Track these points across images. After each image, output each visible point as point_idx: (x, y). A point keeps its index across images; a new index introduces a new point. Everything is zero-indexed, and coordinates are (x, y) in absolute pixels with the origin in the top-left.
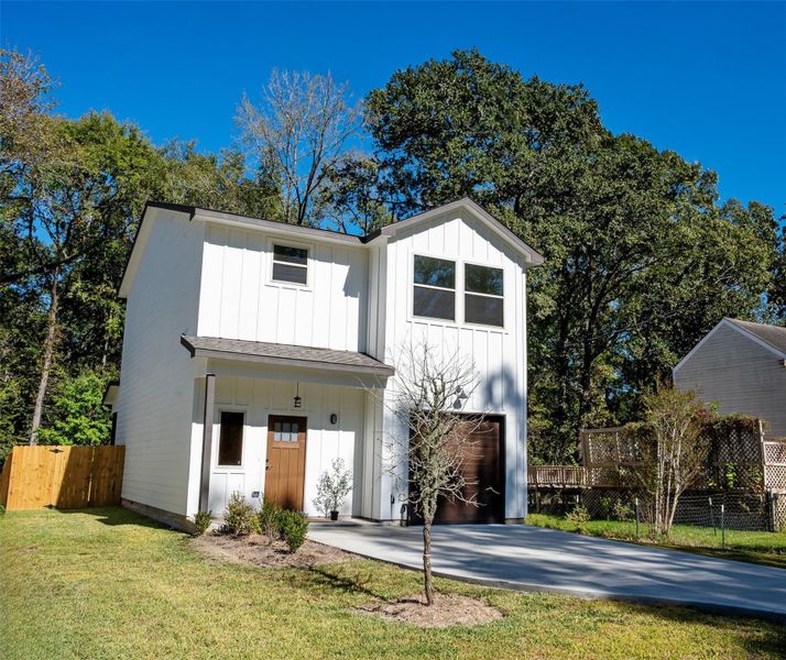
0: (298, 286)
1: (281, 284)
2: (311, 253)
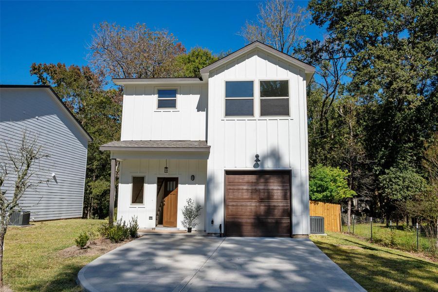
0: (171, 110)
1: (162, 110)
2: (179, 91)
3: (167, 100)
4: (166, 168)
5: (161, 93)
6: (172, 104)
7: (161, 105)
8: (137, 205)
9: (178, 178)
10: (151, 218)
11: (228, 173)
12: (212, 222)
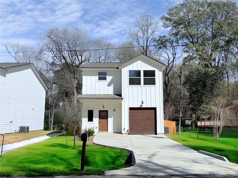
0: (104, 81)
1: (100, 81)
2: (107, 73)
3: (102, 77)
4: (103, 106)
5: (100, 74)
6: (105, 79)
7: (100, 79)
8: (90, 122)
9: (108, 111)
10: (96, 128)
11: (131, 109)
12: (124, 129)
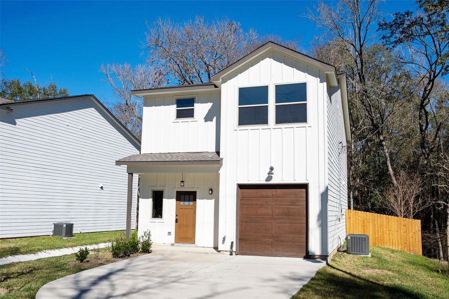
3: (185, 109)
4: (182, 182)
5: (180, 103)
6: (190, 114)
7: (180, 115)
8: (157, 220)
9: (196, 192)
10: (169, 233)
11: (241, 187)
12: (224, 239)
